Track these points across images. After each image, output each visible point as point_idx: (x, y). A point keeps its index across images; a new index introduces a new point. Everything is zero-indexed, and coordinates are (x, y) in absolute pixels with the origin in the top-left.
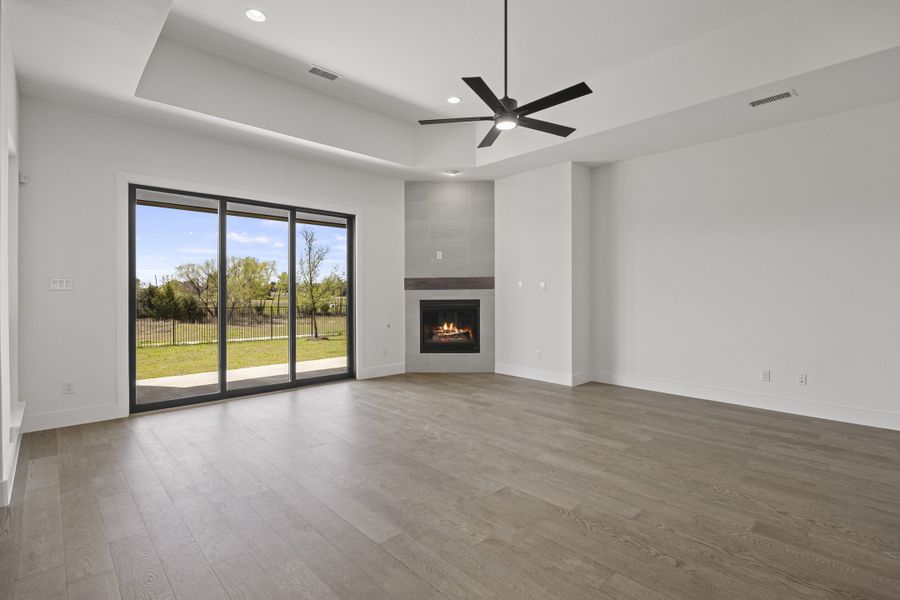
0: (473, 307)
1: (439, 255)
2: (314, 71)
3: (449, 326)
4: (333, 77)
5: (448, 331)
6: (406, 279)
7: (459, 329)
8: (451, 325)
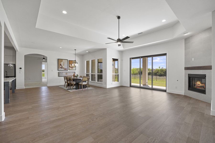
0: (204, 77)
1: (193, 59)
2: (139, 34)
3: (199, 82)
4: (142, 33)
5: (199, 84)
6: (185, 67)
7: (201, 84)
8: (200, 82)
